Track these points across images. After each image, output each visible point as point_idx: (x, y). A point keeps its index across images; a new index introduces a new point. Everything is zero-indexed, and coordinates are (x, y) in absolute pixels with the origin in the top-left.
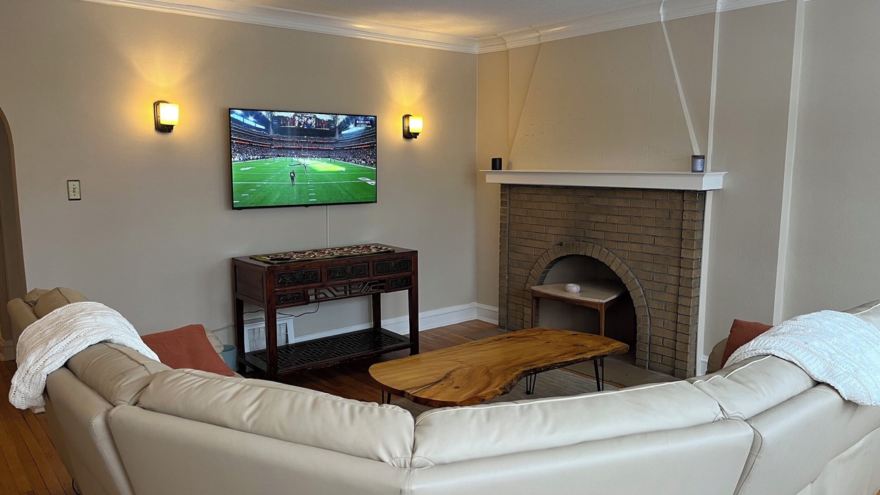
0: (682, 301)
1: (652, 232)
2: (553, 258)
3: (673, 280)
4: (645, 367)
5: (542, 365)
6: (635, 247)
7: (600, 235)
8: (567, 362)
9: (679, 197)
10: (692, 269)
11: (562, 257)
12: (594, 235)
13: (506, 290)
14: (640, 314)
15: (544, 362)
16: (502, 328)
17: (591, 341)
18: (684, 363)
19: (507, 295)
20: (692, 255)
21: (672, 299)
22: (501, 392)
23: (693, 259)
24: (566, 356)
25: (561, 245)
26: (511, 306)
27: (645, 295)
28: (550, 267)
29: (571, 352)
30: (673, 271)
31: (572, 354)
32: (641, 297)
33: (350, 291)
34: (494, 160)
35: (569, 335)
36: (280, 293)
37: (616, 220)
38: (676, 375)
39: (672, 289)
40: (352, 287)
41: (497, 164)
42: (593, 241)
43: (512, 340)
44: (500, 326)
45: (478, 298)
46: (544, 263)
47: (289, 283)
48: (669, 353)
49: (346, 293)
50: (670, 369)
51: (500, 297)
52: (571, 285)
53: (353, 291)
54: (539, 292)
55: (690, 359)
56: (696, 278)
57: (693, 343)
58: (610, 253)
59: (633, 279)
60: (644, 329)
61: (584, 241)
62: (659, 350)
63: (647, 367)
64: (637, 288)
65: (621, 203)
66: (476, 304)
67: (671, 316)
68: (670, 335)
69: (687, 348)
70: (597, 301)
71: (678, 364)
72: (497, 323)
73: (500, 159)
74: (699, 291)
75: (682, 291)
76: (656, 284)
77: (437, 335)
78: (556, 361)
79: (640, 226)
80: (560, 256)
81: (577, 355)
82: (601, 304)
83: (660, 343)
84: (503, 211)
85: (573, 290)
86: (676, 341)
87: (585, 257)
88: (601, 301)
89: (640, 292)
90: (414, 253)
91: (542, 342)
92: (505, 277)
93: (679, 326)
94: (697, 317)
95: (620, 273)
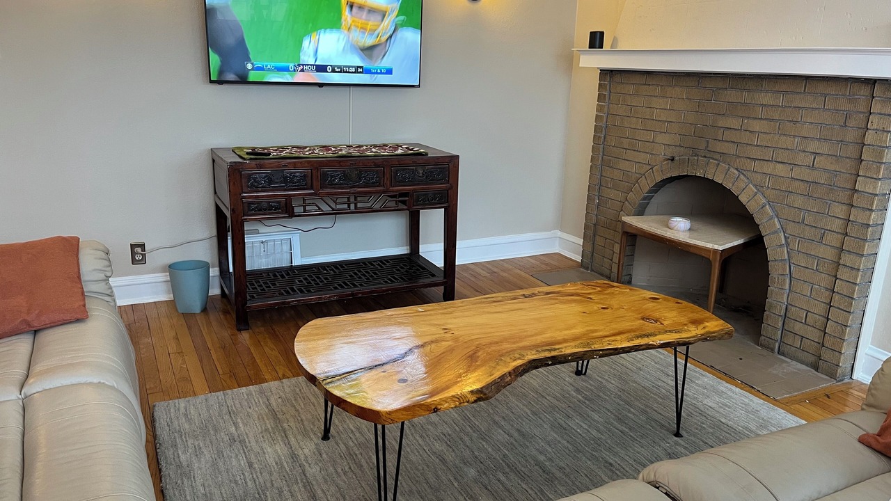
0: (847, 259)
1: (813, 146)
2: (659, 179)
3: (837, 225)
4: (772, 350)
5: (569, 351)
6: (781, 170)
7: (731, 149)
8: (616, 349)
9: (865, 91)
10: (871, 210)
11: (671, 177)
12: (720, 147)
13: (594, 217)
14: (775, 270)
15: (575, 347)
16: (584, 267)
17: (674, 313)
18: (837, 354)
19: (595, 225)
20: (875, 188)
21: (829, 254)
22: (473, 398)
23: (876, 195)
24: (618, 338)
25: (672, 160)
26: (600, 241)
27: (787, 244)
28: (656, 191)
29: (629, 331)
30: (839, 211)
31: (633, 334)
32: (781, 245)
33: (356, 204)
34: (593, 35)
35: (644, 299)
36: (250, 200)
37: (756, 126)
38: (820, 370)
39: (834, 240)
40: (359, 199)
41: (596, 40)
42: (717, 156)
43: (551, 299)
44: (582, 265)
45: (561, 225)
46: (647, 185)
47: (263, 187)
48: (814, 335)
49: (349, 206)
50: (812, 359)
51: (586, 227)
52: (678, 219)
53: (359, 205)
54: (631, 226)
55: (847, 350)
56: (877, 225)
57: (856, 326)
58: (742, 176)
59: (771, 218)
60: (778, 295)
61: (705, 157)
62: (798, 328)
63: (776, 350)
64: (776, 232)
65: (767, 99)
66: (559, 233)
67: (825, 280)
68: (819, 308)
69: (843, 333)
70: (709, 246)
71: (826, 355)
72: (579, 259)
73: (602, 34)
74: (877, 246)
75: (849, 244)
76: (807, 228)
77: (495, 270)
78: (597, 347)
79: (794, 136)
80: (669, 176)
81: (638, 337)
82: (715, 251)
83: (801, 318)
84: (600, 108)
85: (680, 229)
86: (828, 319)
87: (704, 180)
88: (716, 247)
89: (780, 240)
90: (454, 160)
91: (595, 307)
92: (594, 200)
93: (836, 297)
94: (869, 287)
95: (752, 207)
